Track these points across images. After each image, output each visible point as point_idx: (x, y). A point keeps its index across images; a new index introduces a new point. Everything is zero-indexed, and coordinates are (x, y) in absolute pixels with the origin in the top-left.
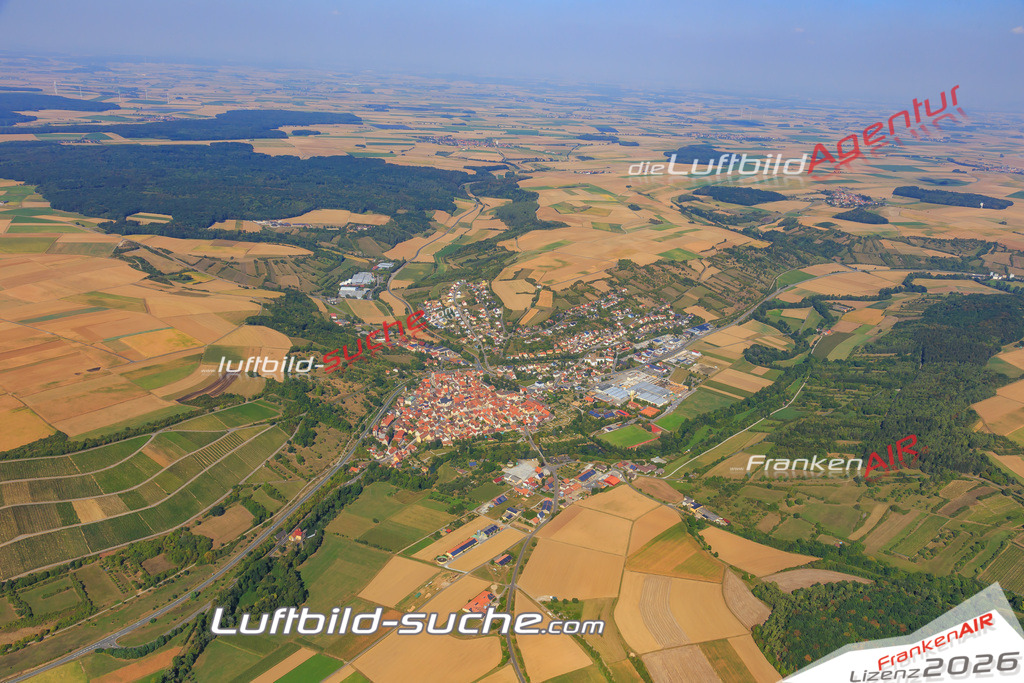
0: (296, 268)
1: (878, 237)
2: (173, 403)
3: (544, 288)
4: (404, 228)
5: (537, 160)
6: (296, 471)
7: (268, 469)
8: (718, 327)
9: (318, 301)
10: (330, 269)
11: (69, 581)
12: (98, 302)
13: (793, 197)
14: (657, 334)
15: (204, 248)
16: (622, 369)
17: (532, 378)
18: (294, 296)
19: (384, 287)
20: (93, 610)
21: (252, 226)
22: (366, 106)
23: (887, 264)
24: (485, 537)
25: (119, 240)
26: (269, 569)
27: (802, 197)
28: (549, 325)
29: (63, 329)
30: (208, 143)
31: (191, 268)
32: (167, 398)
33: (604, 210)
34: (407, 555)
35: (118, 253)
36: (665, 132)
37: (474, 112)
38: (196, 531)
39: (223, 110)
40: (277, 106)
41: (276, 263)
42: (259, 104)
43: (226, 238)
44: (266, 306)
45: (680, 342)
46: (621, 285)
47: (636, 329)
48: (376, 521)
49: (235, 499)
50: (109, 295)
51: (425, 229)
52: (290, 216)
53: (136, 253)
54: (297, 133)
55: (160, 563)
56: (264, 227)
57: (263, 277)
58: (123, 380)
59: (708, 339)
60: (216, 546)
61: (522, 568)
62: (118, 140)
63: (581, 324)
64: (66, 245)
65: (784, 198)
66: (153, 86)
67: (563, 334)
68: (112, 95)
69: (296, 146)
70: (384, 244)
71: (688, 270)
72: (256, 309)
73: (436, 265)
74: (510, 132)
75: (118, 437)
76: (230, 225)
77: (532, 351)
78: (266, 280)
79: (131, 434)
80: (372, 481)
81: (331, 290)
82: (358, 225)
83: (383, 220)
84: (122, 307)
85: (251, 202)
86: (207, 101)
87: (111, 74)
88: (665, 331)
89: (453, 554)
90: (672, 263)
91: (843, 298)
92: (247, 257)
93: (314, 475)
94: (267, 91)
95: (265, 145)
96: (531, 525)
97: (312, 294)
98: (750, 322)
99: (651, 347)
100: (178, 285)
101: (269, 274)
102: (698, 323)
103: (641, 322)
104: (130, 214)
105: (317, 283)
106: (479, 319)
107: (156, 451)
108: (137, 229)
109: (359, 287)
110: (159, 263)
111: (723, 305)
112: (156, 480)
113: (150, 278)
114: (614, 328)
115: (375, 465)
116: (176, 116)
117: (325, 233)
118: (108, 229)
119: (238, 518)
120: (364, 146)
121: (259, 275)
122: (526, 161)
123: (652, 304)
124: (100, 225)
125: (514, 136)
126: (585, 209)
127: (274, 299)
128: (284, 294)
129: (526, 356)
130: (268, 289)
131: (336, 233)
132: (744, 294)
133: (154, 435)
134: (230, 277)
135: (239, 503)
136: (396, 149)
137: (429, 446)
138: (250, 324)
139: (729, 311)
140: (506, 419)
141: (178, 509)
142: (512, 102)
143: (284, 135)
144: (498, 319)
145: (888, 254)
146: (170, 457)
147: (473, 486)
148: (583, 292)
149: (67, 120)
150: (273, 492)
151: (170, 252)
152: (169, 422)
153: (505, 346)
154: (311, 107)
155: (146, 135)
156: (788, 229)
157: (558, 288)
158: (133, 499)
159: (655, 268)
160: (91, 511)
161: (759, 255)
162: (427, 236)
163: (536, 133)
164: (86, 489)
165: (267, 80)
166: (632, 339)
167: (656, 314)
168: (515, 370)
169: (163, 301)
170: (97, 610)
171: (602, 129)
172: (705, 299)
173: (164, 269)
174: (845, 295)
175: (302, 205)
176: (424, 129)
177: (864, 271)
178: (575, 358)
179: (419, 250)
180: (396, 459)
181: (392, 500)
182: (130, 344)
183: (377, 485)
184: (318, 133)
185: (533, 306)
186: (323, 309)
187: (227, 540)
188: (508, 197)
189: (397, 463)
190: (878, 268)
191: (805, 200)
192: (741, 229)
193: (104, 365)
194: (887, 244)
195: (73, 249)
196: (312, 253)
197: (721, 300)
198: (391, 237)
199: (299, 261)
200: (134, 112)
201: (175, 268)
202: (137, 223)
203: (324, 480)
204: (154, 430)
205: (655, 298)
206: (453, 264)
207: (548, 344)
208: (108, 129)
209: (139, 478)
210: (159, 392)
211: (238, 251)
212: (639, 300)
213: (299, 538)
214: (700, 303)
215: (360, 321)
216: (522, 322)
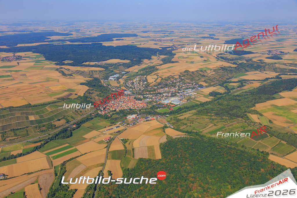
0: (99, 73)
1: (275, 63)
2: (56, 99)
3: (160, 77)
4: (133, 63)
5: (183, 45)
6: (79, 114)
7: (73, 113)
8: (207, 87)
9: (102, 81)
10: (108, 73)
11: (25, 130)
12: (48, 80)
13: (257, 53)
14: (187, 89)
15: (78, 68)
16: (172, 97)
17: (147, 98)
18: (96, 79)
19: (121, 78)
20: (28, 135)
21: (92, 63)
22: (142, 31)
23: (275, 71)
24: (116, 128)
25: (58, 67)
26: (66, 131)
27: (260, 53)
28: (157, 86)
29: (38, 85)
30: (91, 43)
31: (73, 73)
32: (55, 98)
33: (192, 58)
34: (97, 130)
35: (57, 70)
36: (232, 35)
37: (173, 32)
38: (53, 123)
39: (99, 34)
40: (116, 32)
41: (94, 72)
42: (111, 32)
43: (85, 66)
44: (87, 81)
45: (193, 91)
46: (183, 77)
47: (182, 87)
48: (93, 124)
49: (63, 118)
50: (51, 79)
51: (139, 64)
52: (103, 61)
53: (61, 70)
54: (117, 40)
55: (44, 128)
56: (96, 64)
57: (90, 75)
58: (47, 95)
59: (202, 90)
60: (56, 126)
61: (120, 133)
62: (68, 43)
63: (166, 85)
64: (45, 68)
65: (253, 53)
66: (85, 28)
67: (160, 88)
68: (72, 31)
69: (115, 43)
70: (125, 67)
71: (205, 73)
72: (84, 82)
73: (137, 73)
74: (180, 37)
75: (41, 105)
76: (87, 63)
77: (150, 92)
78: (91, 76)
79: (44, 105)
80: (96, 117)
81: (107, 78)
82: (120, 63)
83: (127, 61)
84: (53, 81)
85: (94, 57)
86: (97, 32)
87: (75, 26)
88: (190, 88)
89: (107, 130)
90: (201, 71)
91: (252, 80)
92: (88, 70)
93: (83, 115)
94: (115, 28)
95: (106, 43)
96: (128, 126)
97: (101, 79)
98: (218, 86)
99: (183, 92)
100: (68, 77)
101: (92, 74)
102: (201, 86)
103: (184, 86)
104: (63, 61)
105: (103, 77)
106: (140, 85)
107: (49, 108)
108: (64, 64)
109: (114, 78)
110: (66, 72)
111: (211, 82)
112: (47, 113)
113: (62, 75)
114: (175, 87)
115: (98, 114)
116: (87, 36)
117: (111, 65)
118: (57, 64)
119: (63, 122)
120: (134, 43)
121: (89, 75)
122: (179, 45)
123: (190, 81)
124: (55, 63)
125: (181, 38)
126: (187, 57)
127: (90, 80)
128: (93, 79)
129: (147, 93)
130: (91, 78)
131: (114, 65)
132: (220, 79)
133: (49, 105)
134: (82, 75)
135: (64, 119)
136: (142, 43)
137: (113, 111)
138: (81, 84)
139: (212, 83)
140: (135, 106)
141: (50, 119)
142: (188, 28)
143: (113, 40)
144: (144, 85)
145: (276, 68)
146: (52, 109)
147: (119, 119)
148: (170, 78)
149: (58, 38)
150: (72, 117)
151: (69, 69)
152: (53, 103)
153: (143, 91)
154: (126, 32)
155: (76, 42)
156: (247, 62)
157: (163, 77)
158: (41, 117)
159: (195, 72)
160: (32, 118)
161: (232, 69)
162: (139, 65)
163: (189, 37)
164: (32, 114)
165: (117, 25)
166: (179, 90)
167: (189, 84)
168: (143, 96)
169: (63, 80)
170: (29, 135)
171: (210, 35)
172: (207, 80)
173: (67, 73)
174: (253, 79)
175: (108, 58)
176: (155, 37)
177: (266, 73)
178: (160, 94)
179: (135, 69)
180: (104, 113)
181: (99, 121)
182: (51, 88)
183: (97, 118)
184: (123, 39)
185: (155, 81)
186: (102, 82)
187: (59, 126)
188: (168, 55)
189: (103, 114)
190: (271, 72)
191: (261, 53)
192: (233, 62)
193: (43, 92)
194: (277, 65)
195: (47, 69)
196: (105, 69)
197: (211, 80)
198: (128, 66)
199: (100, 71)
200: (76, 36)
201: (70, 73)
202: (64, 63)
203: (85, 116)
204: (50, 104)
205: (191, 80)
206: (142, 72)
207: (155, 90)
208: (67, 40)
209: (43, 112)
210: (53, 97)
211: (86, 69)
212: (186, 80)
213: (75, 126)
214: (204, 81)
215: (111, 85)
216: (150, 85)
